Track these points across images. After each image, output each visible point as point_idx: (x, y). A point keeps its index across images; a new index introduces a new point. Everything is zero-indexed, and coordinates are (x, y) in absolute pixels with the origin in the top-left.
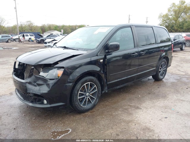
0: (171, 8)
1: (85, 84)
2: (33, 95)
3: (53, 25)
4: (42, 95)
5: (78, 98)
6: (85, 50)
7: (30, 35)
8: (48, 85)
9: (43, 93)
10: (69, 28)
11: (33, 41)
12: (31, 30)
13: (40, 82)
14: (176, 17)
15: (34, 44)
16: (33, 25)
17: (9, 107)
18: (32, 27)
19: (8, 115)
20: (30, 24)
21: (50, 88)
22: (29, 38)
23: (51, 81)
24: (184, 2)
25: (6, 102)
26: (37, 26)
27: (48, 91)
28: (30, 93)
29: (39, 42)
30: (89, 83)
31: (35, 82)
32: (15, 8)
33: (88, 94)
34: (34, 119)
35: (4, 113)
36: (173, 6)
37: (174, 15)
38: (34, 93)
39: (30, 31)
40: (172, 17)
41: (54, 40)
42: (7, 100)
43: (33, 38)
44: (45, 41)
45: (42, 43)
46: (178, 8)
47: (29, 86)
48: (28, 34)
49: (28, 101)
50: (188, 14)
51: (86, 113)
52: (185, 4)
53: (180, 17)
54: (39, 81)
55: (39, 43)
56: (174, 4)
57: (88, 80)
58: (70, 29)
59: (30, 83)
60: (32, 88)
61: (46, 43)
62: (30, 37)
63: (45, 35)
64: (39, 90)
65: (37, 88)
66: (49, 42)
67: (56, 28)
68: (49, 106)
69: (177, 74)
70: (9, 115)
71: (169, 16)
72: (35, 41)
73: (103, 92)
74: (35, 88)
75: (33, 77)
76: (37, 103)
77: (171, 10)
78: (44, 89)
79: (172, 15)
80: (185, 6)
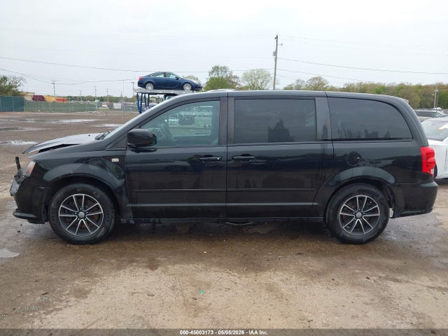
1: (73, 195)
5: (60, 215)
30: (83, 195)
32: (275, 54)
33: (81, 214)
57: (78, 189)
58: (419, 95)
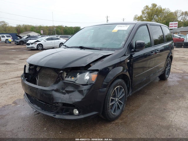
0: (145, 10)
1: (115, 89)
2: (62, 104)
3: (29, 26)
4: (74, 104)
5: (110, 105)
6: (113, 49)
7: (6, 36)
8: (81, 92)
9: (75, 102)
10: (46, 29)
11: (10, 43)
12: (5, 30)
13: (70, 89)
14: (149, 19)
15: (13, 45)
16: (7, 26)
17: (21, 120)
18: (6, 28)
19: (24, 130)
20: (4, 25)
21: (85, 95)
22: (6, 40)
23: (84, 86)
24: (156, 5)
25: (13, 114)
26: (11, 27)
27: (82, 99)
28: (58, 103)
29: (18, 43)
30: (119, 86)
31: (63, 89)
33: (117, 99)
34: (61, 133)
35: (18, 128)
36: (146, 9)
37: (147, 17)
38: (64, 102)
39: (4, 32)
40: (146, 19)
41: (38, 41)
42: (14, 111)
43: (10, 39)
44: (27, 43)
45: (21, 45)
46: (151, 10)
47: (56, 95)
48: (5, 35)
49: (51, 112)
50: (159, 17)
51: (116, 121)
52: (157, 7)
53: (153, 19)
54: (69, 87)
55: (18, 45)
56: (147, 6)
57: (118, 84)
59: (57, 91)
60: (60, 97)
61: (28, 44)
62: (6, 38)
63: (24, 37)
64: (70, 98)
65: (67, 96)
66: (32, 44)
67: (32, 29)
68: (82, 117)
69: (176, 73)
70: (26, 131)
71: (143, 18)
72: (14, 43)
73: (128, 95)
74: (64, 96)
75: (61, 83)
76: (64, 114)
77: (145, 12)
78: (77, 97)
79: (145, 17)
80: (156, 9)
